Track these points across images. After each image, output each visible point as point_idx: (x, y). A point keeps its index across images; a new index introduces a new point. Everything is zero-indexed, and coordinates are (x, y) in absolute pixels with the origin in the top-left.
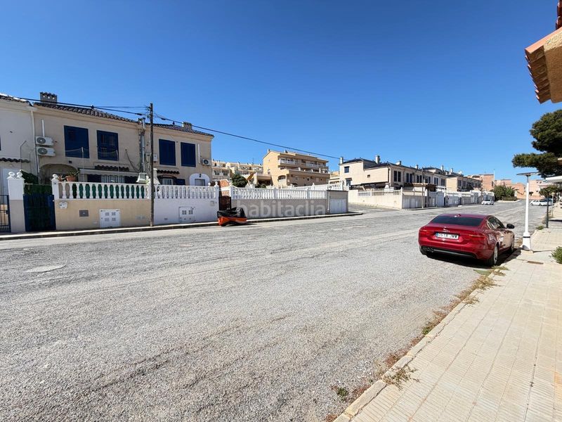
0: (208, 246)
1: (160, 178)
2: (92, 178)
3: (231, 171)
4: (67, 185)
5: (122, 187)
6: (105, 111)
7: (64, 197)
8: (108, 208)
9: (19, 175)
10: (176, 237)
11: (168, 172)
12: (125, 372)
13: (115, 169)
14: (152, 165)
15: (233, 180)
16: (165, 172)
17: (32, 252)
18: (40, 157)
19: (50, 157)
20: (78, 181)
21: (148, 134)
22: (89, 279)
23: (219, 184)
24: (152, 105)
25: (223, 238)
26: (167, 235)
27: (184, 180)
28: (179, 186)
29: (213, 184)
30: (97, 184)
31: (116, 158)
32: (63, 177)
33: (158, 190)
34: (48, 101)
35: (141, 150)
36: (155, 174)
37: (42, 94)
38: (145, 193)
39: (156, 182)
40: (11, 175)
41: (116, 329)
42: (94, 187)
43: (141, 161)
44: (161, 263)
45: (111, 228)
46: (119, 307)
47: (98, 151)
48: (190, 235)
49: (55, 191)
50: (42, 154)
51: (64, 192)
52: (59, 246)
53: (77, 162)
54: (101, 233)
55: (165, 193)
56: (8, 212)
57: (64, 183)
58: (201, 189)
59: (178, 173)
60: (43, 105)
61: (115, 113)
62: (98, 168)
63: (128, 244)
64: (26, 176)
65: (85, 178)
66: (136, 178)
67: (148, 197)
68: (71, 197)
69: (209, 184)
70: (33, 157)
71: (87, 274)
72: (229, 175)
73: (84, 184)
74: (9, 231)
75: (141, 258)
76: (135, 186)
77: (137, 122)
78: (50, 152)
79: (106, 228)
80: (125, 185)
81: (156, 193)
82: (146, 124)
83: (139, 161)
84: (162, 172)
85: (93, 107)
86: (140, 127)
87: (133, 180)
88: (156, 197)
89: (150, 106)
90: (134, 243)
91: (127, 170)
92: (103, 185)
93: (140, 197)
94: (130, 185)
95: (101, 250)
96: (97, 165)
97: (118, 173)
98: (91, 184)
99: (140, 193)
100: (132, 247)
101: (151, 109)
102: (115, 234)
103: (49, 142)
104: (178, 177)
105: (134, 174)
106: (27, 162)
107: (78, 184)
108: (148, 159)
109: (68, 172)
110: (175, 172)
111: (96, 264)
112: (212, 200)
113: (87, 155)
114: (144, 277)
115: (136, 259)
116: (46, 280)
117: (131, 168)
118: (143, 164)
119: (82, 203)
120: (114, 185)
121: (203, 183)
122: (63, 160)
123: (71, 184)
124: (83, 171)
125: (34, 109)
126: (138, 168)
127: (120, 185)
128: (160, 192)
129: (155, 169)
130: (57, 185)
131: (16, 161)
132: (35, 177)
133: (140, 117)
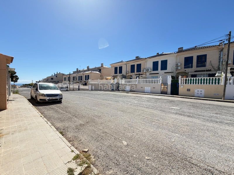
1: (232, 73)
2: (193, 76)
4: (184, 79)
5: (207, 79)
6: (201, 46)
7: (182, 84)
8: (198, 89)
9: (171, 77)
13: (204, 71)
14: (227, 66)
17: (171, 101)
18: (176, 70)
19: (179, 70)
20: (187, 77)
21: (225, 51)
22: (189, 116)
24: (230, 32)
26: (232, 106)
30: (195, 78)
31: (205, 66)
32: (183, 76)
33: (230, 80)
34: (181, 50)
35: (220, 59)
36: (229, 71)
37: (179, 49)
38: (220, 82)
39: (229, 75)
40: (169, 77)
41: (199, 142)
42: (193, 79)
43: (219, 65)
44: (228, 122)
45: (199, 97)
46: (201, 134)
47: (197, 64)
49: (180, 82)
50: (177, 69)
51: (182, 82)
52: (179, 101)
53: (188, 70)
54: (195, 99)
56: (167, 88)
57: (182, 79)
60: (179, 52)
62: (196, 71)
63: (207, 106)
64: (172, 77)
65: (190, 76)
66: (215, 74)
67: (222, 83)
68: (185, 83)
70: (175, 71)
71: (188, 114)
73: (190, 79)
74: (166, 94)
75: (215, 115)
76: (214, 78)
77: (219, 45)
78: (179, 68)
79: (197, 97)
80: (208, 78)
81: (228, 81)
82: (225, 44)
83: (217, 65)
84: (233, 69)
85: (196, 46)
86: (220, 47)
87: (213, 75)
88: (228, 84)
89: (229, 33)
90: (211, 107)
91: (210, 70)
92: (197, 78)
93: (217, 84)
94: (211, 78)
95: (194, 106)
96: (195, 70)
97: (205, 73)
98: (192, 78)
99: (217, 81)
100: (209, 108)
101: (230, 35)
102: (201, 100)
103: (179, 65)
105: (213, 72)
106: (173, 72)
107: (187, 79)
108: (224, 63)
109: (185, 74)
111: (192, 111)
113: (192, 67)
114: (216, 125)
115: (212, 115)
116: (175, 112)
117: (212, 69)
118: (221, 67)
119: (188, 86)
120: (203, 78)
122: (183, 70)
123: (185, 79)
124: (190, 73)
125: (176, 55)
126: (217, 69)
127: (205, 78)
128: (231, 81)
129: (229, 68)
130: (180, 79)
131: (170, 72)
132: (175, 77)
133: (221, 42)
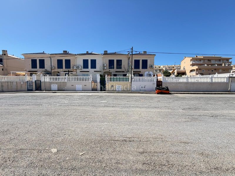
0: (151, 102)
1: (134, 74)
2: (115, 75)
3: (163, 69)
5: (122, 78)
6: (119, 53)
7: (108, 81)
8: (118, 85)
9: (99, 75)
10: (139, 96)
11: (137, 72)
12: (121, 138)
14: (132, 69)
15: (164, 73)
16: (136, 72)
17: (101, 97)
19: (105, 69)
20: (111, 76)
21: (131, 59)
22: (113, 107)
23: (157, 75)
24: (132, 47)
25: (157, 99)
26: (135, 95)
27: (142, 75)
28: (140, 77)
29: (154, 76)
30: (116, 77)
31: (121, 68)
32: (108, 75)
34: (106, 53)
35: (128, 65)
36: (132, 73)
37: (104, 51)
39: (133, 76)
40: (98, 75)
41: (119, 124)
42: (115, 78)
43: (128, 68)
44: (133, 105)
45: (119, 91)
46: (120, 118)
47: (117, 66)
48: (144, 96)
49: (106, 80)
51: (108, 80)
52: (106, 96)
53: (112, 70)
54: (116, 93)
55: (136, 80)
56: (97, 85)
57: (108, 77)
58: (149, 78)
59: (140, 72)
60: (104, 54)
61: (121, 53)
62: (116, 72)
63: (123, 97)
64: (100, 75)
65: (113, 75)
66: (126, 74)
67: (130, 81)
68: (110, 81)
69: (153, 76)
70: (102, 70)
71: (112, 105)
72: (162, 71)
73: (113, 77)
74: (97, 90)
75: (127, 103)
76: (126, 77)
77: (128, 55)
79: (117, 91)
80: (123, 77)
82: (130, 55)
83: (127, 68)
84: (135, 72)
85: (116, 52)
86: (128, 56)
88: (132, 81)
89: (132, 48)
90: (125, 97)
91: (124, 72)
92: (117, 77)
93: (127, 81)
94: (125, 77)
95: (116, 98)
97: (122, 73)
98: (114, 77)
99: (127, 80)
101: (132, 49)
102: (119, 93)
103: (105, 65)
104: (140, 73)
105: (126, 73)
107: (111, 77)
108: (130, 67)
109: (109, 74)
110: (139, 72)
111: (114, 102)
112: (153, 82)
113: (114, 68)
114: (127, 109)
116: (103, 105)
117: (125, 71)
119: (112, 83)
120: (120, 77)
121: (150, 75)
122: (108, 70)
123: (110, 77)
124: (112, 73)
125: (102, 56)
126: (127, 71)
127: (122, 77)
128: (134, 79)
129: (132, 71)
130: (107, 78)
131: (99, 71)
132: (102, 76)
133: (129, 53)
